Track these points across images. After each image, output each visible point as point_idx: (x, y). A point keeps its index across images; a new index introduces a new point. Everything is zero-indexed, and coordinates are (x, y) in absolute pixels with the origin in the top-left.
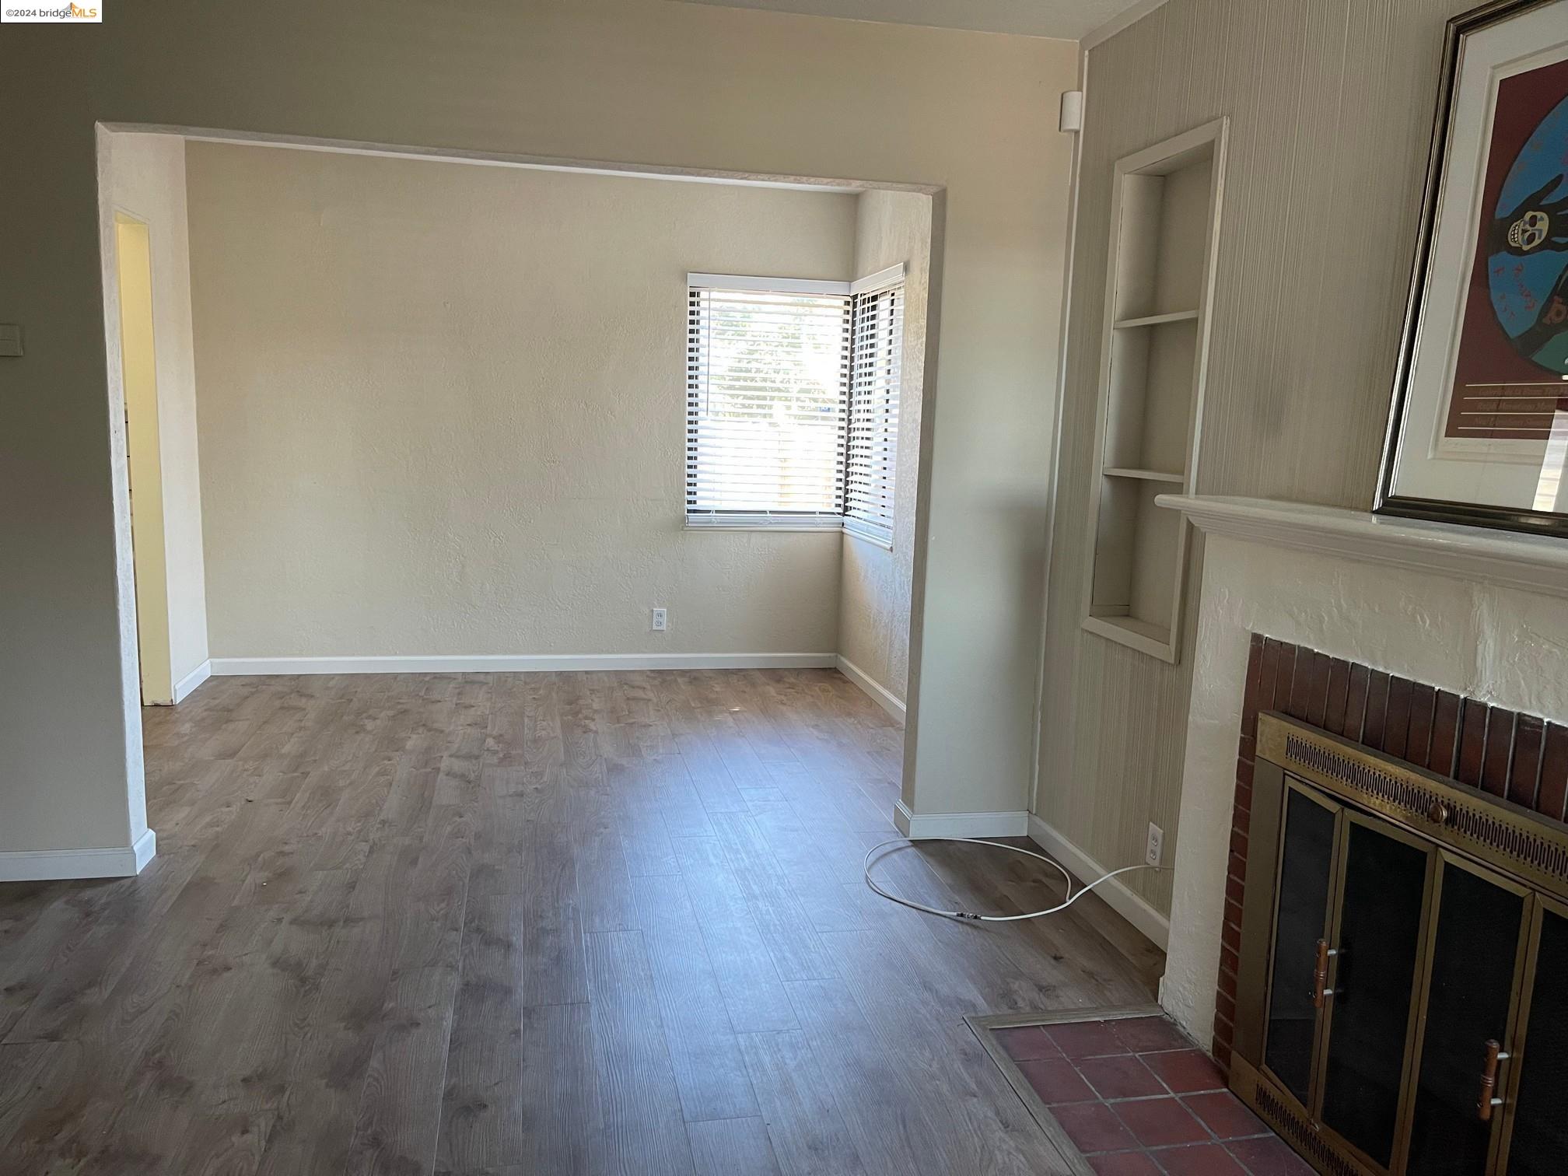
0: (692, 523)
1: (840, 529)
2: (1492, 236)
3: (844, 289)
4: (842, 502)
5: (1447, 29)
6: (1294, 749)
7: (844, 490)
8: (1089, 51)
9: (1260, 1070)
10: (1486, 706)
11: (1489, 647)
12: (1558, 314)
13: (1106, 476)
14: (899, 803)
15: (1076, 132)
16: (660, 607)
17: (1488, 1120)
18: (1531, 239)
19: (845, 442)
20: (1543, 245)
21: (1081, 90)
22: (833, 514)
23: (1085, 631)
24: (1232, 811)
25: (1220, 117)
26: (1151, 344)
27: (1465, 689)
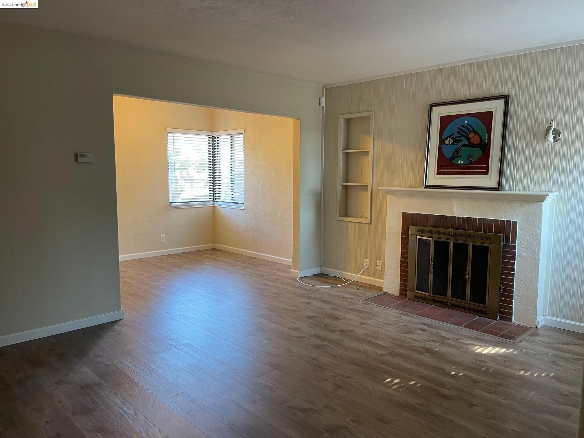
0: (172, 206)
1: (213, 206)
2: (442, 142)
3: (210, 134)
4: (212, 197)
5: (429, 105)
6: (418, 231)
7: (213, 194)
8: (325, 89)
9: (415, 292)
10: (456, 217)
11: (455, 207)
12: (456, 155)
13: (341, 185)
14: (292, 270)
15: (323, 107)
16: (163, 234)
17: (466, 280)
18: (450, 143)
19: (212, 179)
20: (452, 144)
21: (324, 97)
22: (211, 201)
23: (338, 220)
24: (401, 247)
25: (371, 111)
26: (347, 156)
27: (451, 215)
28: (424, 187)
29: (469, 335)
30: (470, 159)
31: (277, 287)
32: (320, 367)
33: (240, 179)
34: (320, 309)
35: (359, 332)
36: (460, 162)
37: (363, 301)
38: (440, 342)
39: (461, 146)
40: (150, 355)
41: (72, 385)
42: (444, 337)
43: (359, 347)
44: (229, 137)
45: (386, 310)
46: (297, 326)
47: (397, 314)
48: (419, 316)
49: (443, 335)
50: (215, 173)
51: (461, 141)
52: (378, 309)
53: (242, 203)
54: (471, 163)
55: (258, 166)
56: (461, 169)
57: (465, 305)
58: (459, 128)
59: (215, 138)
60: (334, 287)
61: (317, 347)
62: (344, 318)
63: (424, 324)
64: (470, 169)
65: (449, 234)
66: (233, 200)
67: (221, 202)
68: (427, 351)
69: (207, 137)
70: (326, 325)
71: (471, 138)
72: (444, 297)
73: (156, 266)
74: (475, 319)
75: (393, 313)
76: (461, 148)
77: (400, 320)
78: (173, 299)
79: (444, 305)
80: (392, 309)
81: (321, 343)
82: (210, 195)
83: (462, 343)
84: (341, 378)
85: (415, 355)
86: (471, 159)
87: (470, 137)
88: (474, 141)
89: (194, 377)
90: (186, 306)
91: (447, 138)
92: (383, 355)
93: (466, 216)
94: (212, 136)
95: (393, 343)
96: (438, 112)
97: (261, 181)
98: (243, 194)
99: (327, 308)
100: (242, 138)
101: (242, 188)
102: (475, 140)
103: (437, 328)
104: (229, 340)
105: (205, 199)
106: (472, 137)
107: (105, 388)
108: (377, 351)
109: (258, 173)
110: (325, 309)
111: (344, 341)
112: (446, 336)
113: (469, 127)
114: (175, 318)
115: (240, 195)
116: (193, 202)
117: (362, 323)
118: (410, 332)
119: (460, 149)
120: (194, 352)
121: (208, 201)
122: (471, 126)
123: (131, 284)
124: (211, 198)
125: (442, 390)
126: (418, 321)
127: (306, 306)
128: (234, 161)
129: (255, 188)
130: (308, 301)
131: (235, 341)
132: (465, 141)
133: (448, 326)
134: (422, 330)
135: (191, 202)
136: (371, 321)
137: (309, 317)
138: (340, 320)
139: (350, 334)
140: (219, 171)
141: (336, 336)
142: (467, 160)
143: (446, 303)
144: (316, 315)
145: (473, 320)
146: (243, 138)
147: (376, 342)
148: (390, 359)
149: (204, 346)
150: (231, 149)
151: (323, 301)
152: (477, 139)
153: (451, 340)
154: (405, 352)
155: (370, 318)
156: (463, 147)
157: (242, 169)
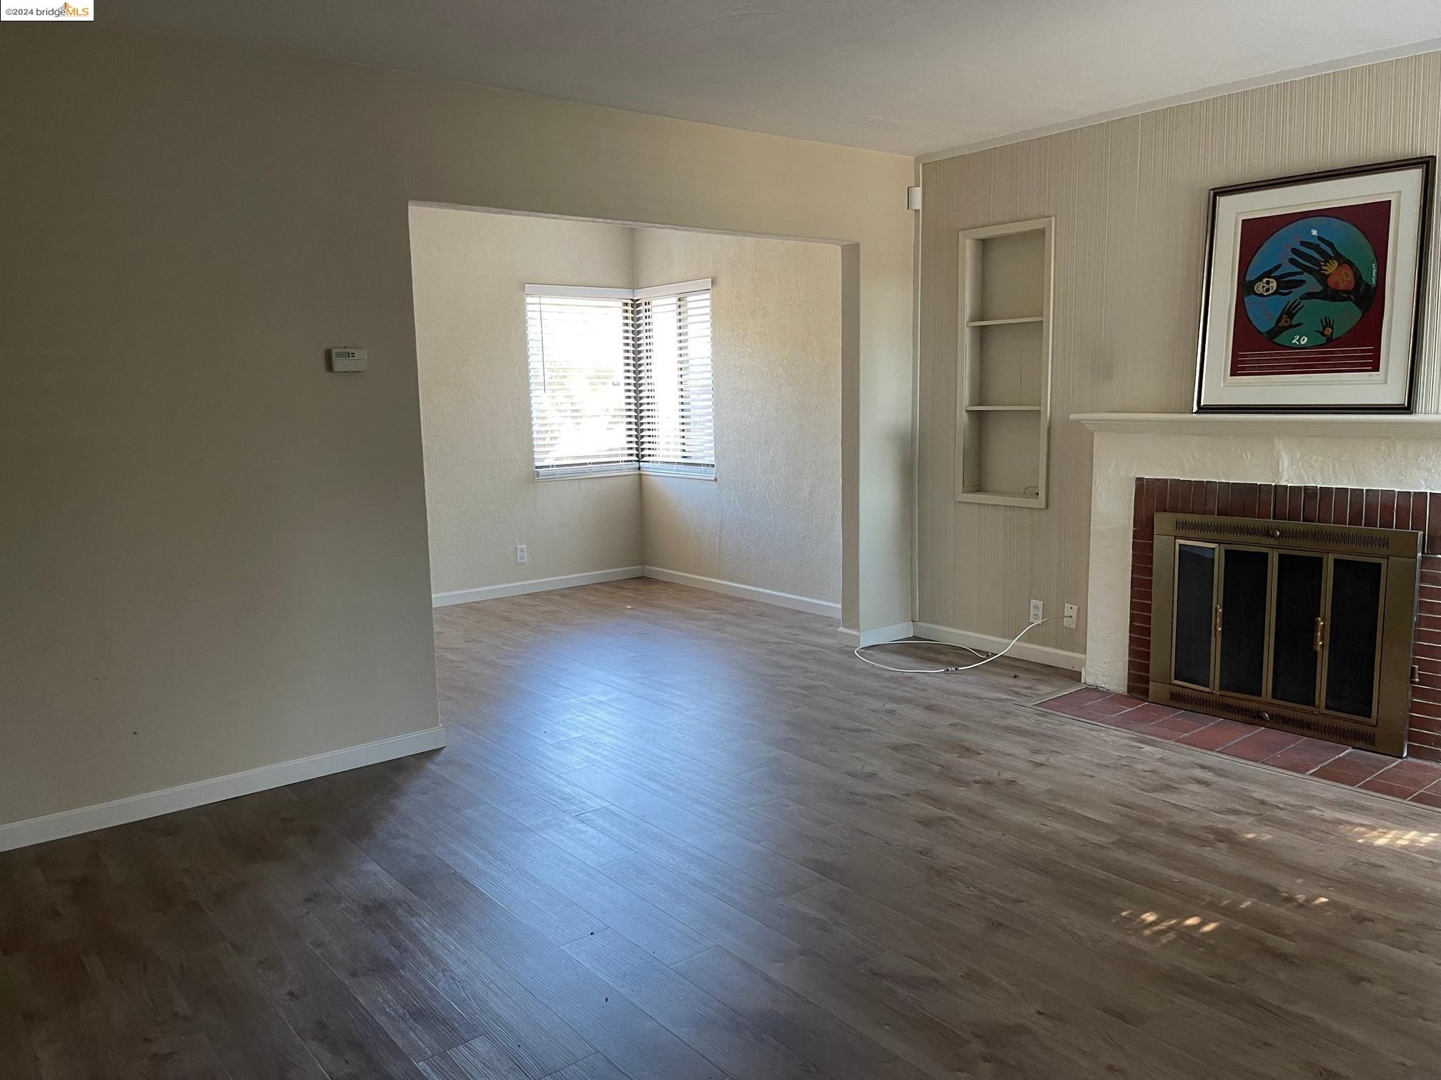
0: (542, 476)
1: (638, 472)
2: (1245, 288)
3: (627, 295)
4: (634, 452)
5: (1210, 192)
6: (1181, 526)
7: (637, 443)
8: (923, 165)
9: (1171, 684)
10: (1286, 486)
11: (1285, 462)
12: (1286, 322)
13: (967, 411)
14: (841, 629)
15: (917, 211)
16: (522, 544)
17: (1316, 652)
18: (1268, 290)
19: (633, 407)
20: (1273, 294)
21: (919, 186)
22: (631, 461)
23: (959, 502)
24: (1131, 568)
25: (1048, 217)
26: (982, 335)
27: (1274, 481)
28: (1194, 411)
29: (1330, 796)
30: (1325, 333)
31: (806, 671)
32: (940, 874)
33: (702, 405)
34: (923, 726)
35: (1034, 785)
36: (1299, 340)
37: (1035, 707)
38: (1253, 815)
39: (1301, 298)
40: (517, 834)
41: (343, 905)
42: (1263, 803)
43: (1036, 825)
44: (674, 300)
45: (1097, 731)
46: (868, 769)
47: (1127, 741)
48: (1188, 747)
49: (1259, 798)
50: (641, 391)
51: (1301, 285)
52: (1076, 728)
53: (708, 465)
54: (1330, 341)
55: (748, 372)
56: (1301, 360)
57: (1313, 718)
58: (1294, 251)
59: (639, 305)
60: (952, 672)
61: (927, 822)
62: (987, 751)
63: (1202, 767)
64: (1328, 359)
65: (1268, 533)
66: (685, 457)
67: (657, 462)
68: (1220, 837)
69: (620, 304)
70: (942, 766)
71: (1328, 275)
72: (1253, 698)
73: (509, 620)
74: (1341, 755)
75: (1114, 738)
76: (1300, 302)
77: (1135, 756)
78: (557, 700)
79: (1253, 717)
80: (1112, 727)
81: (934, 811)
82: (630, 445)
83: (1313, 818)
84: (997, 902)
85: (1191, 848)
86: (1331, 330)
87: (1327, 273)
88: (1337, 283)
89: (628, 891)
90: (590, 717)
91: (1260, 279)
92: (1102, 847)
93: (1315, 483)
94: (632, 300)
95: (1127, 816)
96: (1234, 211)
97: (756, 407)
98: (710, 442)
99: (941, 724)
100: (708, 303)
101: (709, 428)
102: (1340, 278)
103: (1240, 778)
104: (702, 800)
105: (617, 455)
106: (1331, 274)
107: (422, 913)
108: (1083, 834)
109: (748, 387)
110: (936, 727)
111: (996, 808)
112: (1267, 799)
113: (1323, 246)
114: (566, 745)
115: (703, 447)
116: (590, 464)
117: (1037, 763)
118: (1167, 788)
119: (1296, 307)
120: (621, 830)
121: (625, 461)
122: (1330, 242)
123: (454, 664)
124: (631, 455)
125: (1273, 940)
126: (1184, 758)
127: (887, 718)
128: (688, 361)
129: (741, 426)
130: (890, 706)
131: (718, 804)
132: (1312, 285)
133: (1270, 774)
134: (1199, 782)
135: (586, 464)
136: (1060, 757)
137: (896, 748)
138: (979, 754)
139: (1010, 791)
140: (650, 387)
141: (972, 796)
142: (1318, 334)
143: (1258, 712)
144: (914, 742)
145: (1337, 757)
146: (709, 301)
147: (1078, 811)
148: (1122, 856)
149: (644, 816)
150: (681, 331)
151: (929, 708)
152: (1347, 276)
153: (1280, 809)
154: (1161, 838)
155: (1056, 752)
156: (1305, 299)
157: (708, 379)
